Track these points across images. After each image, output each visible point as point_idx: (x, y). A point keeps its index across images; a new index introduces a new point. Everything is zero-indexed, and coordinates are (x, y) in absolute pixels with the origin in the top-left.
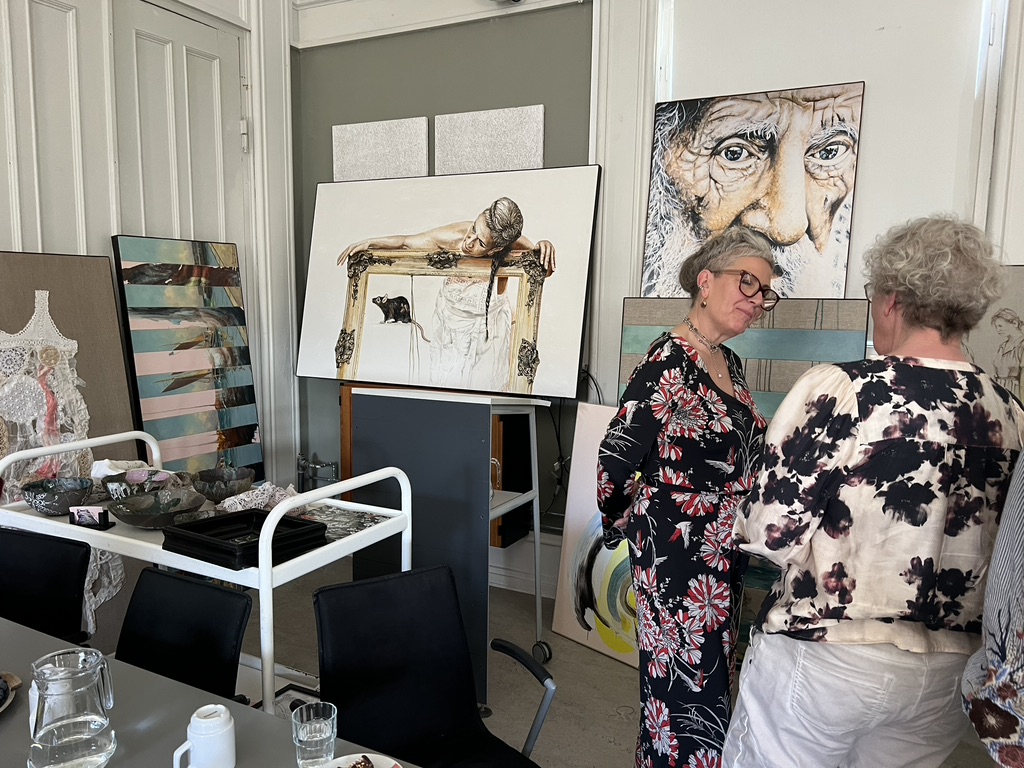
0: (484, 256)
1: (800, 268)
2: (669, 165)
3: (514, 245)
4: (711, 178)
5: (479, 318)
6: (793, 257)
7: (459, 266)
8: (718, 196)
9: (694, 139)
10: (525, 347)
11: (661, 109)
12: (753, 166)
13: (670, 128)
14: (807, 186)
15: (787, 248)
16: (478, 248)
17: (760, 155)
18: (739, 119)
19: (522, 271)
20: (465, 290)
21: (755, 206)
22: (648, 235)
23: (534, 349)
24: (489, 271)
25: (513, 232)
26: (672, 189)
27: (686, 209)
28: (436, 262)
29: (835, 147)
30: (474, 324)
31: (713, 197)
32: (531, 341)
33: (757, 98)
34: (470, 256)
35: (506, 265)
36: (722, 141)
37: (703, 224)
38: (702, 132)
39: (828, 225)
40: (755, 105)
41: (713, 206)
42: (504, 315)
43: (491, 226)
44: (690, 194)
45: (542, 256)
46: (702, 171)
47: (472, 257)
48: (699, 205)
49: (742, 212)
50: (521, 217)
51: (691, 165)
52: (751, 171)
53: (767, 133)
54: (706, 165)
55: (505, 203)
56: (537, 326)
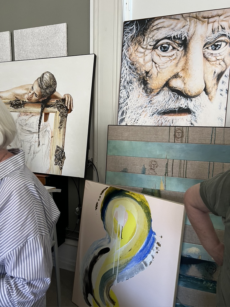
0: (37, 102)
1: (201, 110)
2: (131, 55)
3: (52, 96)
4: (153, 61)
5: (35, 134)
6: (197, 104)
7: (25, 107)
8: (157, 71)
9: (144, 40)
10: (58, 150)
11: (127, 24)
12: (175, 55)
13: (131, 35)
14: (204, 65)
15: (193, 99)
16: (34, 98)
17: (179, 49)
18: (167, 29)
19: (56, 110)
20: (28, 119)
21: (176, 76)
22: (121, 92)
23: (63, 151)
24: (40, 110)
25: (51, 89)
26: (133, 67)
27: (140, 78)
28: (14, 105)
29: (219, 43)
30: (33, 137)
31: (154, 71)
32: (61, 147)
33: (177, 17)
34: (31, 102)
35: (48, 106)
36: (158, 41)
37: (149, 86)
38: (148, 37)
39: (216, 86)
40: (176, 21)
41: (154, 76)
42: (48, 133)
43: (41, 86)
44: (142, 70)
45: (66, 102)
46: (148, 58)
47: (32, 102)
48: (147, 76)
49: (169, 79)
50: (55, 81)
51: (143, 54)
52: (174, 57)
53: (183, 36)
54: (150, 54)
55: (48, 74)
56: (64, 139)
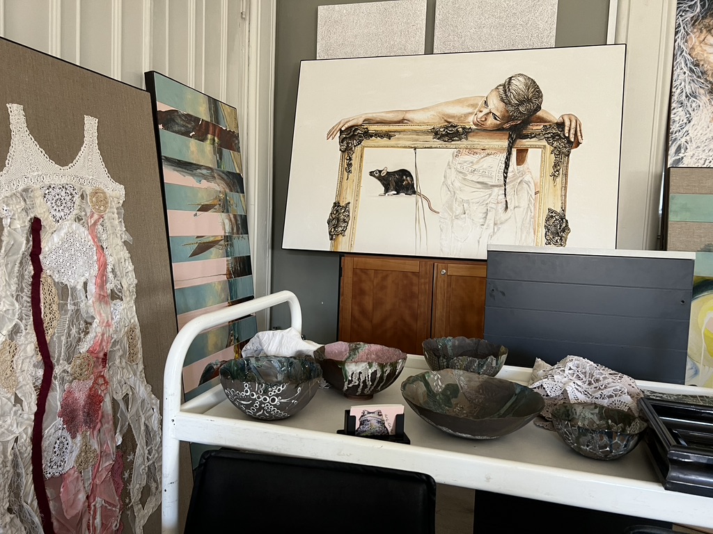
0: (499, 129)
2: (692, 48)
3: (533, 118)
5: (496, 189)
7: (470, 139)
10: (552, 217)
13: (692, 15)
16: (491, 121)
20: (478, 162)
22: (673, 112)
23: (563, 218)
24: (505, 143)
25: (531, 106)
26: (697, 70)
30: (490, 195)
32: (559, 210)
35: (526, 137)
42: (525, 185)
43: (505, 100)
45: (567, 129)
47: (485, 130)
50: (540, 92)
55: (521, 79)
56: (565, 196)
